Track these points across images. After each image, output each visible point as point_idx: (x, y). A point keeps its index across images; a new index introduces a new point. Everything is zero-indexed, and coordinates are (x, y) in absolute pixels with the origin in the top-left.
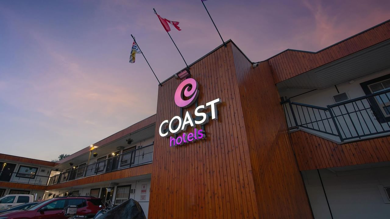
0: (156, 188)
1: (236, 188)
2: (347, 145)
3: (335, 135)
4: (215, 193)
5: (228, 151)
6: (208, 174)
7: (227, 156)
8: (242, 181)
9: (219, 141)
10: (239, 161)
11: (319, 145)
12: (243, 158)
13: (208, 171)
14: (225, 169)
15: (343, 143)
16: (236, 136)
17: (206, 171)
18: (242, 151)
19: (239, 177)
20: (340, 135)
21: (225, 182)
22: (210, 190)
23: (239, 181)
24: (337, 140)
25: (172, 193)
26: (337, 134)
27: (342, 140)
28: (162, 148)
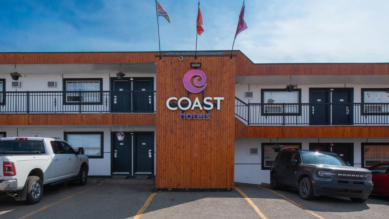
0: (162, 144)
1: (225, 147)
2: (250, 127)
3: (246, 121)
4: (213, 149)
5: (223, 129)
6: (209, 140)
7: (222, 131)
8: (228, 145)
9: (217, 123)
10: (228, 135)
11: (238, 125)
12: (231, 134)
13: (209, 138)
14: (220, 138)
15: (248, 126)
16: (229, 122)
17: (207, 138)
18: (231, 131)
19: (227, 142)
20: (248, 122)
21: (219, 144)
22: (209, 147)
23: (227, 144)
24: (246, 123)
25: (179, 148)
26: (247, 120)
27: (249, 124)
28: (167, 117)
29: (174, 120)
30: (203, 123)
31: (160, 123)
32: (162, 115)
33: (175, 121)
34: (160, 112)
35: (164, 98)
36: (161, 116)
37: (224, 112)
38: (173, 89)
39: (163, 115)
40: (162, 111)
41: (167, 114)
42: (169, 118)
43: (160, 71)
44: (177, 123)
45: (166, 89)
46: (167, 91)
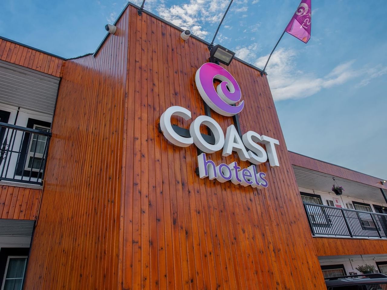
6: (273, 254)
7: (290, 228)
9: (277, 202)
10: (304, 239)
12: (307, 236)
13: (272, 247)
17: (269, 247)
18: (304, 227)
28: (158, 165)
29: (180, 180)
30: (251, 200)
31: (135, 184)
32: (143, 156)
33: (183, 184)
34: (138, 142)
35: (149, 105)
36: (138, 157)
37: (281, 177)
38: (172, 92)
39: (146, 156)
40: (144, 143)
41: (158, 156)
42: (165, 170)
43: (138, 38)
44: (189, 192)
45: (154, 84)
46: (156, 90)
